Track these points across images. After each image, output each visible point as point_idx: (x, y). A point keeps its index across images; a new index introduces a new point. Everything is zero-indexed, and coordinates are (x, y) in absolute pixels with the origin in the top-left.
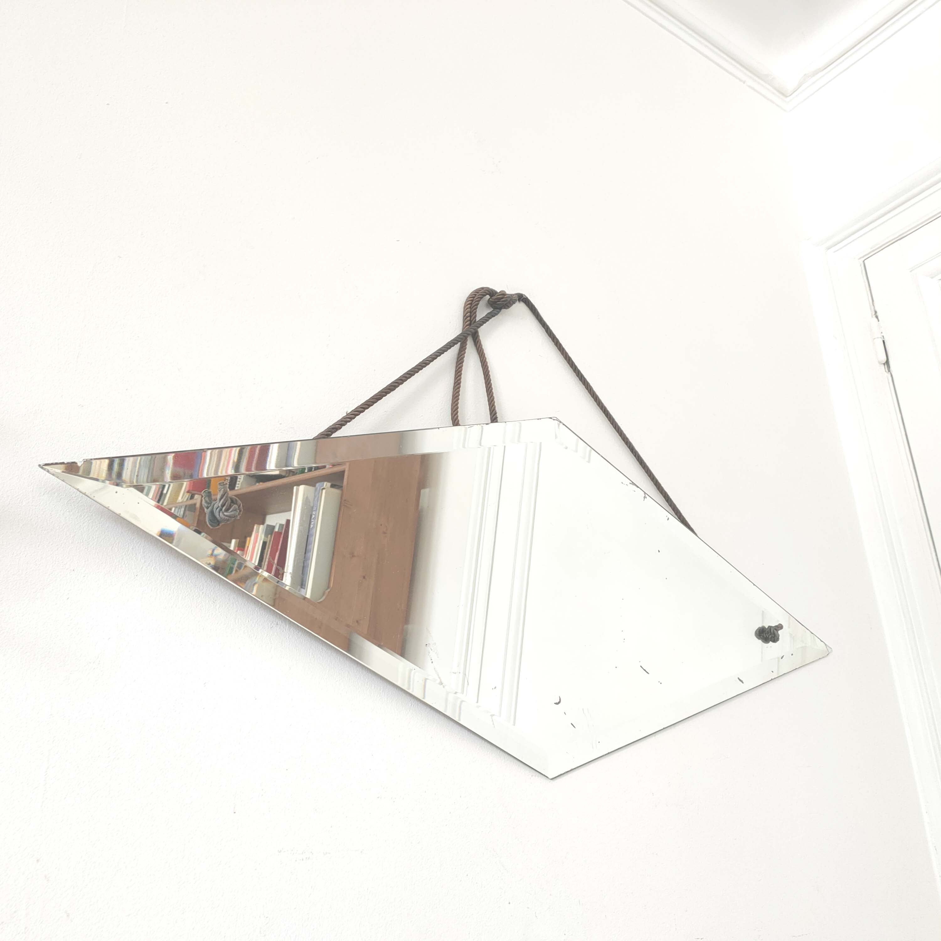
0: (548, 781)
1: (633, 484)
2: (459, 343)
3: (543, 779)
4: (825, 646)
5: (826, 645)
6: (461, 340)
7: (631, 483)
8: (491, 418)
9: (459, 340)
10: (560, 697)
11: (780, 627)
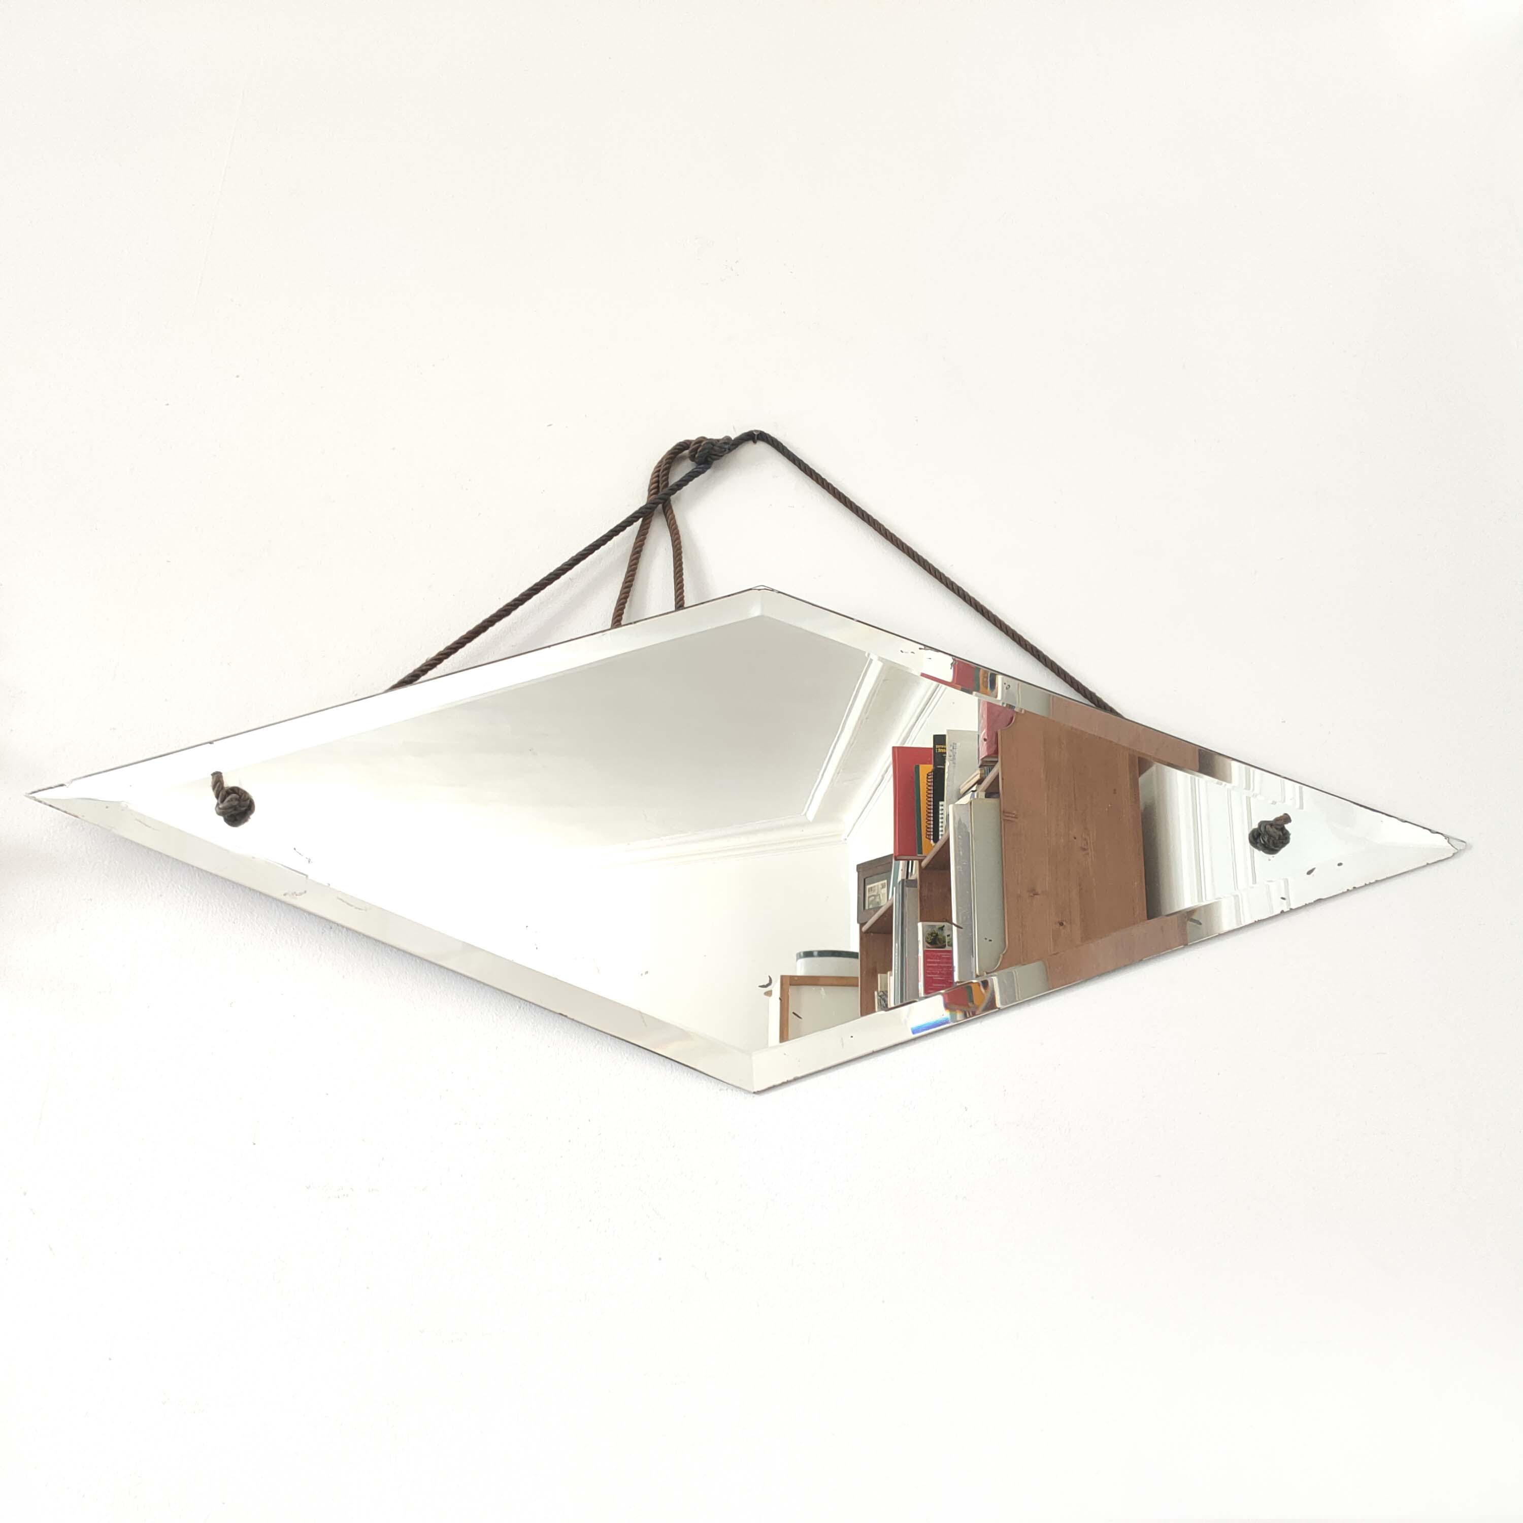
0: (750, 1097)
1: (927, 647)
2: (641, 520)
3: (741, 1096)
4: (1446, 841)
5: (1447, 837)
6: (645, 515)
7: (923, 647)
8: (676, 604)
9: (641, 515)
10: (769, 977)
11: (1286, 819)
